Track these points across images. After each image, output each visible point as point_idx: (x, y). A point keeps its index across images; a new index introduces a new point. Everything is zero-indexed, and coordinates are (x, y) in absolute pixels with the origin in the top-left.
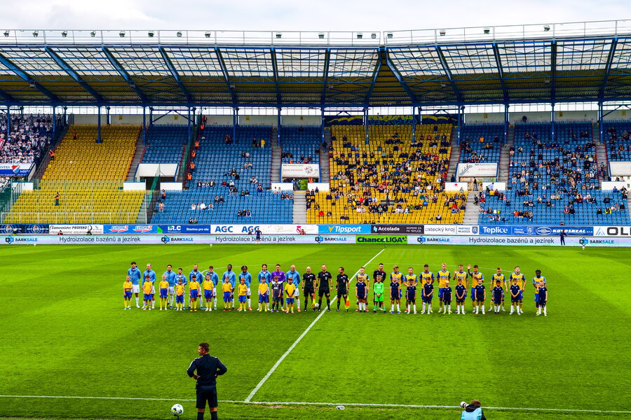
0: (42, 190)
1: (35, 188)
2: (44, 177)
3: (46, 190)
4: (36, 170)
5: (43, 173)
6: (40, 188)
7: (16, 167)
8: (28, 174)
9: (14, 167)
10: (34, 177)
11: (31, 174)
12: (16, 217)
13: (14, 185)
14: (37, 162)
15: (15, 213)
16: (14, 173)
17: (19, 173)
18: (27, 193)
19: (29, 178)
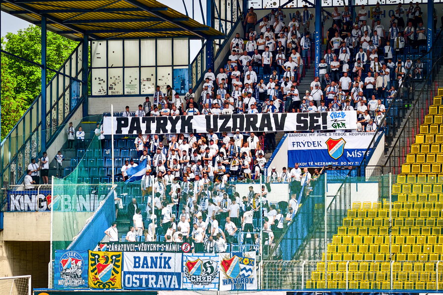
0: (399, 202)
1: (382, 196)
2: (405, 169)
3: (410, 202)
4: (386, 150)
5: (402, 158)
6: (395, 198)
7: (336, 142)
8: (365, 159)
9: (331, 143)
10: (381, 168)
11: (374, 160)
12: (336, 273)
13: (332, 189)
14: (389, 129)
15: (333, 263)
16: (330, 159)
17: (344, 157)
18: (362, 209)
19: (369, 172)
